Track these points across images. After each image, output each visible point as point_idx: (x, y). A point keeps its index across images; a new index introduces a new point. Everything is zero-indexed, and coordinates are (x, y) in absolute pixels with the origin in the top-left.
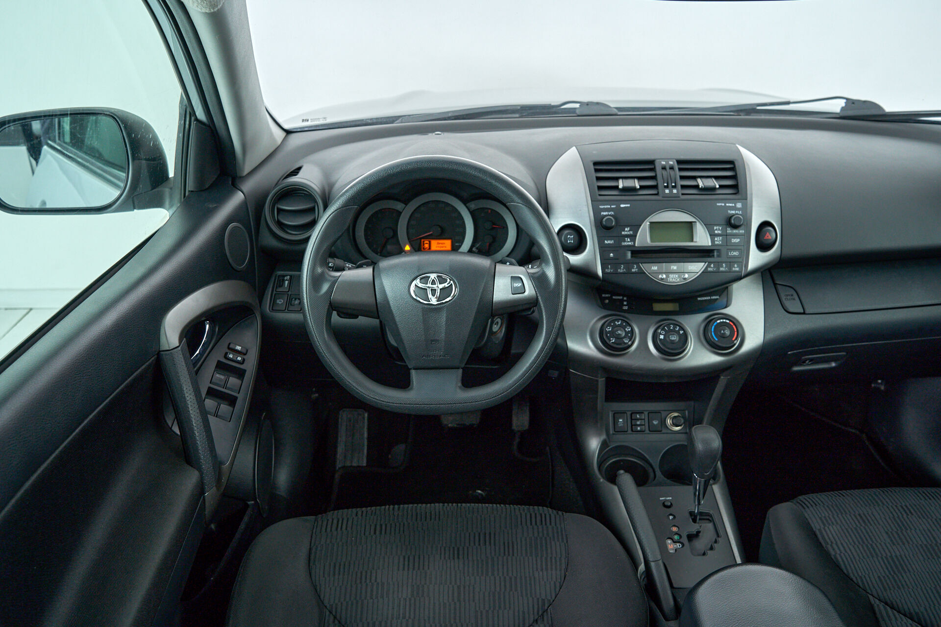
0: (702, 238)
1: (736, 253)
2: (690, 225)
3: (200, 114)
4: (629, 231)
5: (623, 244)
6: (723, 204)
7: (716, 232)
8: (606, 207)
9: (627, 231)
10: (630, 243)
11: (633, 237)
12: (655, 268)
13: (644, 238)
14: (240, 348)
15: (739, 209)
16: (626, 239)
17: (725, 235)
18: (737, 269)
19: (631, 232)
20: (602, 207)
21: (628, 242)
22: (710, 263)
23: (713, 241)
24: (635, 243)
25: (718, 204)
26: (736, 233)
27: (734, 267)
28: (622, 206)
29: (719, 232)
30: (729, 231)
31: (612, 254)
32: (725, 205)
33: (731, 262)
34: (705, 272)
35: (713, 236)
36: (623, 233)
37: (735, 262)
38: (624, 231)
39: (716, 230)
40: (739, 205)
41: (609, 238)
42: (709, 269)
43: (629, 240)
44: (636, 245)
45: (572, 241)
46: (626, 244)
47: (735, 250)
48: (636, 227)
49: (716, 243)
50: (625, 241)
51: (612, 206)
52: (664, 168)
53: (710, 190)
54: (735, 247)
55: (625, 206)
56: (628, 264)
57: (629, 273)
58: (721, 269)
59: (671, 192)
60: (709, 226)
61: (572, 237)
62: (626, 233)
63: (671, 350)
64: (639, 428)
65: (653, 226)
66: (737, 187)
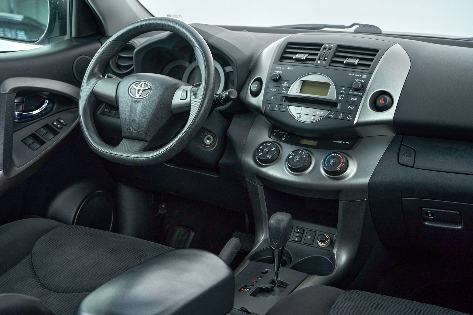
0: (332, 93)
1: (352, 108)
4: (287, 84)
5: (281, 92)
6: (353, 75)
7: (341, 91)
8: (279, 68)
10: (285, 92)
11: (288, 88)
12: (296, 109)
13: (294, 89)
14: (63, 121)
15: (363, 79)
16: (283, 89)
17: (346, 94)
18: (350, 119)
19: (288, 85)
20: (277, 68)
21: (283, 91)
22: (332, 111)
23: (337, 97)
24: (287, 92)
25: (349, 74)
26: (355, 94)
27: (349, 117)
28: (288, 68)
29: (344, 92)
30: (351, 92)
31: (272, 98)
32: (355, 75)
33: (347, 112)
34: (327, 117)
35: (338, 93)
36: (283, 85)
37: (350, 114)
38: (284, 84)
39: (342, 90)
40: (365, 77)
41: (274, 87)
42: (330, 115)
43: (285, 90)
44: (288, 93)
45: (256, 88)
46: (282, 92)
47: (351, 105)
48: (291, 82)
49: (339, 98)
50: (282, 90)
51: (283, 68)
52: (325, 49)
53: (353, 65)
55: (290, 68)
56: (280, 106)
57: (280, 111)
58: (339, 117)
59: (321, 63)
60: (338, 87)
61: (257, 85)
62: (284, 85)
64: (296, 239)
65: (304, 83)
66: (369, 66)
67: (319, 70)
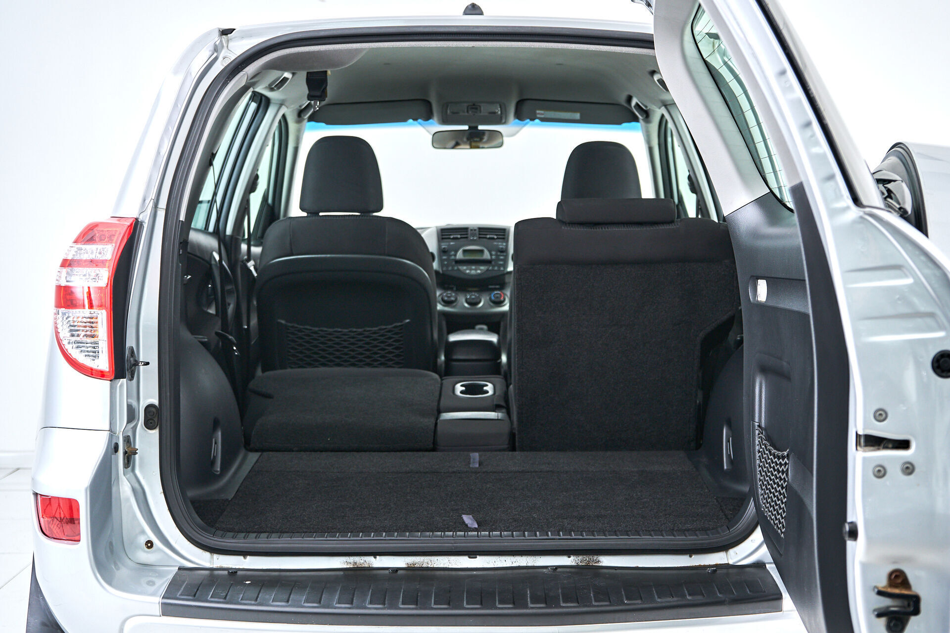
0: (487, 255)
1: (502, 263)
2: (482, 251)
3: (270, 201)
6: (496, 244)
8: (444, 245)
9: (453, 253)
11: (455, 255)
12: (465, 268)
13: (460, 255)
15: (503, 246)
17: (496, 255)
18: (502, 270)
20: (442, 245)
21: (453, 257)
22: (490, 266)
24: (456, 258)
25: (493, 244)
26: (503, 255)
28: (452, 243)
30: (499, 253)
31: (446, 262)
32: (499, 244)
33: (500, 266)
34: (488, 270)
35: (491, 255)
37: (502, 267)
38: (451, 253)
39: (493, 253)
40: (504, 244)
41: (444, 256)
48: (456, 251)
49: (492, 258)
50: (451, 257)
51: (446, 244)
52: (471, 230)
53: (493, 239)
54: (502, 260)
56: (453, 266)
57: (453, 270)
58: (495, 269)
59: (473, 239)
60: (490, 252)
63: (473, 304)
65: (465, 251)
66: (504, 238)
67: (473, 243)
